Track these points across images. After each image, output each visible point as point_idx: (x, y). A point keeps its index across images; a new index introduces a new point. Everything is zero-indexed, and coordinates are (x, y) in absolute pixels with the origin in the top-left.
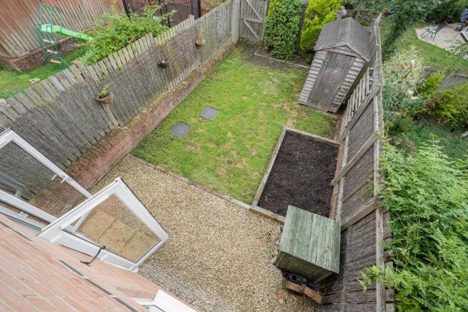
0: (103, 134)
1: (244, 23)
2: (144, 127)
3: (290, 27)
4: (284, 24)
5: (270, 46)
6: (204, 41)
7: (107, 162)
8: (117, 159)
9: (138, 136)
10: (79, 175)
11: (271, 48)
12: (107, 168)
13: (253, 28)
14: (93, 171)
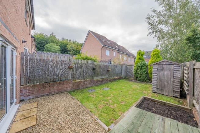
0: (64, 79)
1: (126, 72)
2: (79, 85)
3: (143, 70)
4: (140, 69)
5: (136, 77)
6: (110, 69)
7: (58, 89)
8: (62, 91)
9: (75, 87)
10: (46, 86)
11: (137, 78)
12: (56, 91)
13: (130, 73)
14: (51, 88)
